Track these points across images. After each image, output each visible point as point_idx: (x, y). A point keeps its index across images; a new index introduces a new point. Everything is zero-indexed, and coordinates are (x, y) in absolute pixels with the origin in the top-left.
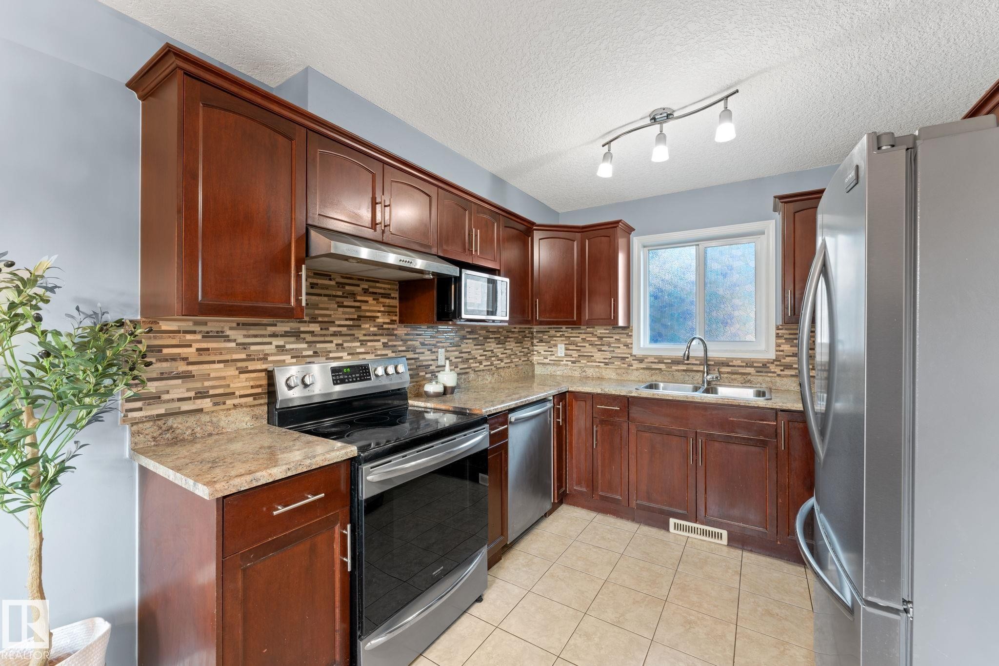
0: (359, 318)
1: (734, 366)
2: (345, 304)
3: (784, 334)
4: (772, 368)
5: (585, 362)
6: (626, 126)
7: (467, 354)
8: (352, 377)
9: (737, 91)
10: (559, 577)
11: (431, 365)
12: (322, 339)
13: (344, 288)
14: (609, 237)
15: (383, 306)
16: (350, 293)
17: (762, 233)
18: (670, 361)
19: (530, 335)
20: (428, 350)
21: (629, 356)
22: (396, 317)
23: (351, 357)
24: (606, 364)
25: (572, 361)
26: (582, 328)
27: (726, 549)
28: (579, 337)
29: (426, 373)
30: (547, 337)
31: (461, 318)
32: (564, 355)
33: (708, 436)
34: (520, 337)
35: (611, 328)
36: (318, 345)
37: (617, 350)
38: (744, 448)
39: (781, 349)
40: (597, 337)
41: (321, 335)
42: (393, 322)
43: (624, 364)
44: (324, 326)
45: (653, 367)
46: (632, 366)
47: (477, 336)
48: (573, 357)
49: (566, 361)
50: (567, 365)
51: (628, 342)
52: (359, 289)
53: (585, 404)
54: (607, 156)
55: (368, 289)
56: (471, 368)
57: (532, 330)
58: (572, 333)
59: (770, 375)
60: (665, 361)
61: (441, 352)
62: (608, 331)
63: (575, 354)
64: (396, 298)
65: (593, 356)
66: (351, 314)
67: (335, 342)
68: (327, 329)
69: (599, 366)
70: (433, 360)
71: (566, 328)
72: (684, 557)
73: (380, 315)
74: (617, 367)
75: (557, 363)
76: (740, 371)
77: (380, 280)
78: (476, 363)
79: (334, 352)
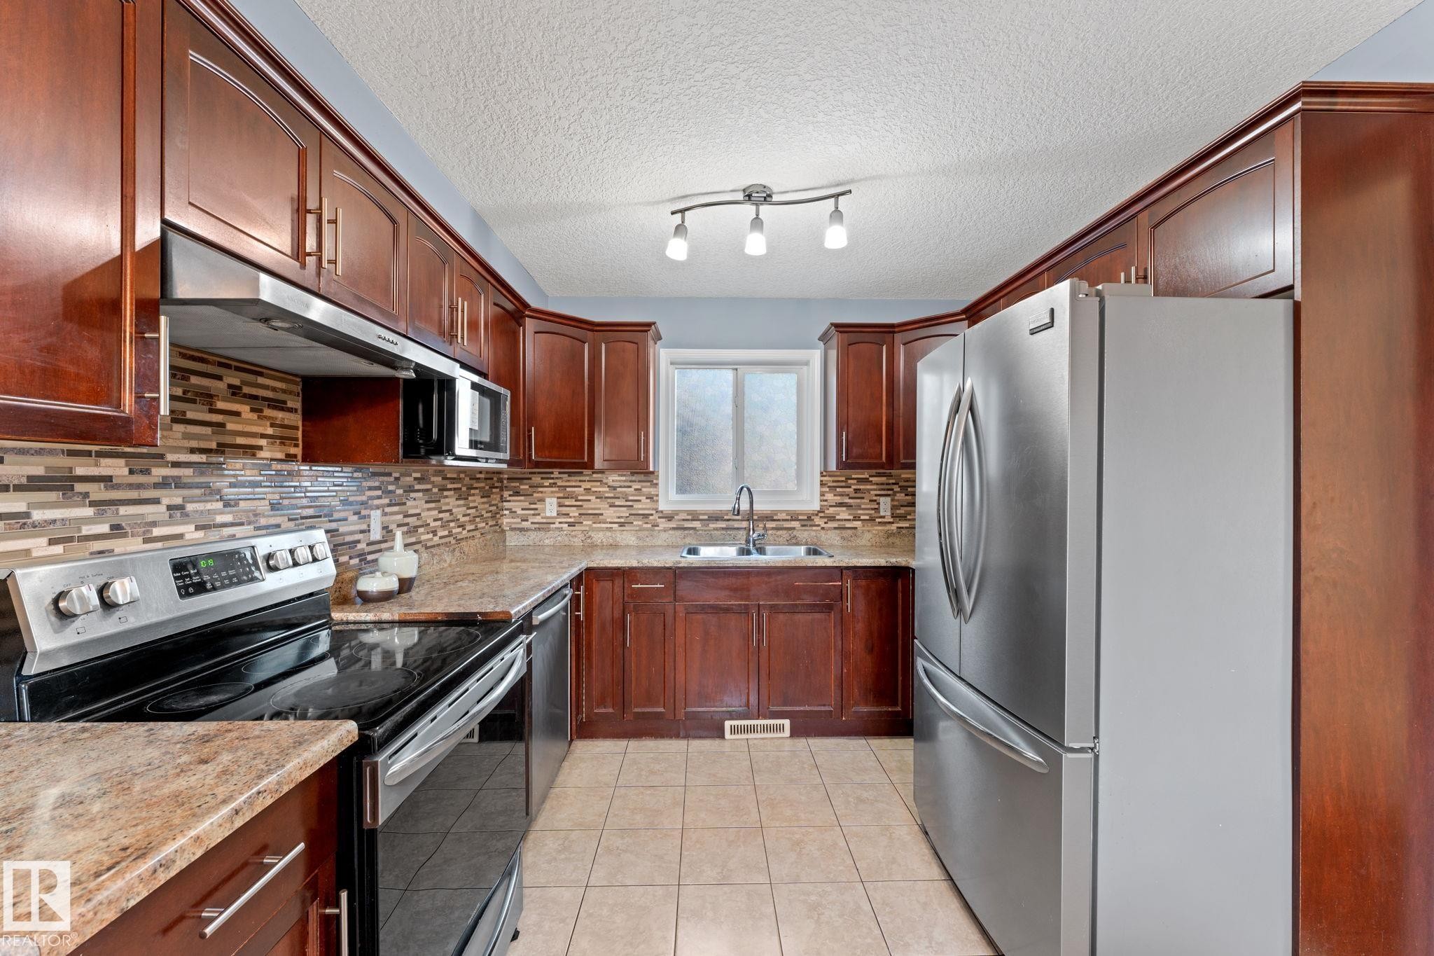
0: (222, 449)
1: (779, 520)
2: (190, 415)
3: (827, 481)
4: (817, 520)
5: (590, 523)
6: (709, 195)
7: (415, 519)
8: (220, 576)
9: (850, 191)
10: (620, 848)
11: (359, 541)
12: (133, 494)
13: (188, 379)
14: (636, 343)
15: (272, 425)
16: (202, 394)
17: (807, 363)
18: (706, 517)
19: (500, 484)
20: (355, 514)
21: (654, 512)
22: (296, 449)
23: (203, 534)
24: (622, 525)
25: (568, 522)
26: (584, 473)
27: (789, 742)
28: (580, 487)
29: (351, 558)
30: (527, 487)
31: (453, 454)
32: (556, 515)
33: (771, 607)
34: (487, 488)
35: (629, 473)
36: (123, 510)
37: (636, 505)
38: (809, 617)
39: (825, 498)
40: (609, 487)
41: (131, 486)
42: (290, 458)
43: (647, 523)
44: (139, 464)
45: (686, 526)
46: (658, 526)
47: (429, 486)
48: (570, 517)
49: (560, 523)
50: (561, 529)
51: (652, 493)
52: (220, 386)
53: (611, 584)
54: (680, 230)
55: (239, 388)
56: (420, 542)
57: (501, 476)
58: (569, 481)
59: (814, 528)
60: (701, 517)
61: (376, 515)
62: (624, 478)
63: (574, 513)
64: (296, 410)
65: (602, 514)
66: (203, 440)
67: (165, 501)
68: (147, 472)
69: (612, 528)
70: (362, 532)
71: (560, 473)
72: (755, 766)
73: (265, 444)
74: (637, 528)
75: (544, 527)
76: (785, 526)
77: (264, 371)
78: (428, 533)
79: (163, 526)
